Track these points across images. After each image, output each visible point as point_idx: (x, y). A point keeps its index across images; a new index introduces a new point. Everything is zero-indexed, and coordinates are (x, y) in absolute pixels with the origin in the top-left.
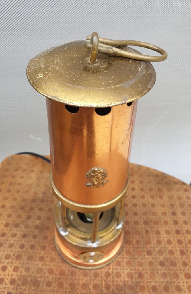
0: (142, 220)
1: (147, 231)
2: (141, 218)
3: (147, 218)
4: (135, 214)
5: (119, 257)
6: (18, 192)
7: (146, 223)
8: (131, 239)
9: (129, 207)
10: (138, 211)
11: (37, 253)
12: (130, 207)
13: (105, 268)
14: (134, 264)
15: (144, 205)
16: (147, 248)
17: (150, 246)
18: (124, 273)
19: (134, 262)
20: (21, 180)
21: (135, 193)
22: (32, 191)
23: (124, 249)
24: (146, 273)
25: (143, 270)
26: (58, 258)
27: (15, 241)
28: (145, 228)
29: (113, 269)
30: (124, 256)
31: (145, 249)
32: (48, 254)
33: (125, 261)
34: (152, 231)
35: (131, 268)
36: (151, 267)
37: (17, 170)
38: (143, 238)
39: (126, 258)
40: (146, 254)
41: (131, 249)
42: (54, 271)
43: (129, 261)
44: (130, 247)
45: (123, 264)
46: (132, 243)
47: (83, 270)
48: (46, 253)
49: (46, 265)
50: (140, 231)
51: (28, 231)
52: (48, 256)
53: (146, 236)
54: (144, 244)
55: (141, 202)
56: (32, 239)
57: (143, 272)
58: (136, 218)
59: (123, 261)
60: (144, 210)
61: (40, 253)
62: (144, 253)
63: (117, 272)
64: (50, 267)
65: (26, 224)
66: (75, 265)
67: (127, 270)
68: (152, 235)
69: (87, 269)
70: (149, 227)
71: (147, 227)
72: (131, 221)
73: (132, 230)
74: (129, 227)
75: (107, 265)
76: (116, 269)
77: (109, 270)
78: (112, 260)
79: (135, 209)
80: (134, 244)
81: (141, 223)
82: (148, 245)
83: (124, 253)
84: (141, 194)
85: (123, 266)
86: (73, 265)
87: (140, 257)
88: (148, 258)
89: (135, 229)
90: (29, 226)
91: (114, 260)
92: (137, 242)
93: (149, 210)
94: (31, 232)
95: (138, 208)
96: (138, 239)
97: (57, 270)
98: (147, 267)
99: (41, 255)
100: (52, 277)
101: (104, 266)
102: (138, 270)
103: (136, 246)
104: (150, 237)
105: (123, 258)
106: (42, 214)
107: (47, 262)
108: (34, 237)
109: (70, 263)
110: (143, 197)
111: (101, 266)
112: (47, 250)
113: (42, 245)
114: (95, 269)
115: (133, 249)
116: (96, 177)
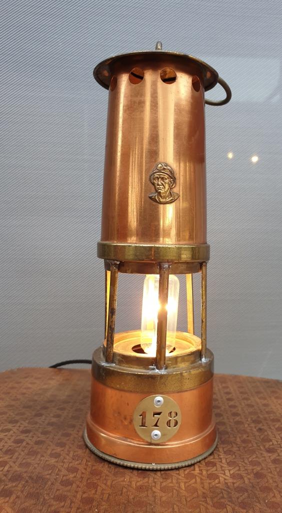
0: (249, 420)
1: (260, 430)
2: (247, 418)
3: (259, 417)
4: (236, 414)
5: (212, 457)
6: (24, 394)
7: (257, 422)
8: (232, 439)
9: (222, 409)
10: (240, 412)
11: (47, 449)
13: (184, 470)
14: (243, 463)
15: (250, 406)
16: (264, 447)
17: (271, 443)
18: (224, 474)
20: (30, 386)
21: (232, 396)
22: (48, 395)
23: (221, 450)
24: (271, 472)
25: (262, 469)
26: (90, 457)
27: (6, 435)
28: (255, 427)
29: (201, 470)
30: (222, 457)
31: (262, 448)
32: (69, 451)
33: (224, 461)
34: (270, 428)
35: (237, 468)
36: (277, 466)
37: (26, 378)
38: (255, 436)
39: (226, 459)
40: (264, 453)
41: (235, 449)
42: (78, 469)
43: (232, 462)
44: (232, 447)
45: (221, 464)
46: (234, 443)
47: (140, 471)
48: (66, 450)
49: (64, 462)
50: (248, 431)
51: (34, 427)
52: (69, 453)
53: (260, 434)
54: (258, 442)
55: (244, 403)
56: (40, 435)
57: (263, 471)
58: (237, 418)
59: (221, 462)
60: (251, 410)
61: (53, 450)
62: (261, 452)
63: (210, 474)
64: (71, 465)
65: (31, 420)
66: (123, 461)
67: (229, 471)
68: (272, 432)
69: (147, 467)
70: (263, 425)
71: (260, 426)
72: (230, 422)
73: (232, 430)
74: (226, 428)
75: (189, 466)
76: (207, 471)
77: (193, 472)
78: (198, 460)
79: (234, 410)
80: (239, 443)
81: (248, 422)
82: (267, 443)
83: (221, 454)
84: (241, 396)
85: (222, 467)
86: (118, 462)
87: (254, 457)
88: (270, 456)
89: (237, 429)
90: (36, 423)
91: (202, 460)
92: (244, 441)
93: (260, 410)
94: (39, 428)
95: (240, 409)
96: (247, 438)
97: (86, 469)
98: (271, 465)
99: (53, 452)
100: (73, 476)
101: (182, 467)
102: (253, 470)
103: (244, 445)
104: (268, 435)
105: (221, 459)
106: (63, 413)
107: (66, 459)
108: (45, 433)
109: (112, 460)
110: (247, 399)
111: (177, 465)
112: (67, 447)
113: (59, 441)
114: (164, 470)
115: (238, 449)
116: (162, 179)
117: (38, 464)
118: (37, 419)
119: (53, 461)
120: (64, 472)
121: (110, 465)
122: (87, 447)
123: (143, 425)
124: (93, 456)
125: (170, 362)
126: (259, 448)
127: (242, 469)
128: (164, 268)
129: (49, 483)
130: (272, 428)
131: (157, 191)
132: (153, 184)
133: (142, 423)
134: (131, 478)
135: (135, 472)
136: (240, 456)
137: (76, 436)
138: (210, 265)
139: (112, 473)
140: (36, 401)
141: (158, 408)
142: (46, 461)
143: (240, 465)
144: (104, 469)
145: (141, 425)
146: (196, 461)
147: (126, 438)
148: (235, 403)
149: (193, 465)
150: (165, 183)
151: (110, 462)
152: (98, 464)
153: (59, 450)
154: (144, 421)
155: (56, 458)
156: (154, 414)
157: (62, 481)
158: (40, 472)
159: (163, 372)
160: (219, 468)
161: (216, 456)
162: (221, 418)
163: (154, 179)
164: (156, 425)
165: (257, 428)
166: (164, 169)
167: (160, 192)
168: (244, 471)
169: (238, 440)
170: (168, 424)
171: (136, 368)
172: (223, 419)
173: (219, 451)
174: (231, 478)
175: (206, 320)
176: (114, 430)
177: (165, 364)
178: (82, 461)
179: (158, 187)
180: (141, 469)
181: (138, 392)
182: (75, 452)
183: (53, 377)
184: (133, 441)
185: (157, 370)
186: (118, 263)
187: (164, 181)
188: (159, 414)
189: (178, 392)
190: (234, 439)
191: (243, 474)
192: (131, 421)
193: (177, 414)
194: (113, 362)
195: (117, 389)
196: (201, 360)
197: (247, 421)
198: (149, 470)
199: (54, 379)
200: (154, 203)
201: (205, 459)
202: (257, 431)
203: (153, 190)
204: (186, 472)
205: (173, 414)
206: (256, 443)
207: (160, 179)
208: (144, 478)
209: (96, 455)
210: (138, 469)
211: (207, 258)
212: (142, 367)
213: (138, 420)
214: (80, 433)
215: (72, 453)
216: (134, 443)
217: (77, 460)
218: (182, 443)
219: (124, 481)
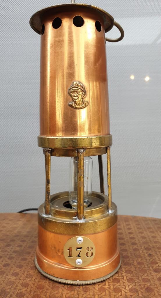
0: (143, 247)
1: (150, 255)
2: (141, 246)
3: (149, 246)
4: (134, 244)
5: (117, 275)
7: (148, 249)
8: (131, 262)
10: (137, 242)
11: (11, 270)
12: (127, 240)
13: (99, 285)
14: (138, 280)
15: (143, 238)
16: (153, 267)
17: (157, 265)
18: (125, 288)
19: (138, 279)
20: (6, 225)
21: (132, 231)
22: (16, 231)
23: (123, 269)
24: (157, 287)
25: (151, 285)
26: (37, 275)
28: (147, 253)
29: (109, 285)
30: (124, 275)
31: (151, 268)
32: (24, 271)
33: (125, 278)
34: (157, 254)
35: (134, 284)
37: (4, 220)
38: (146, 260)
39: (127, 276)
40: (152, 272)
41: (133, 269)
42: (29, 285)
43: (131, 279)
44: (131, 268)
45: (123, 281)
46: (132, 264)
47: (69, 286)
48: (23, 270)
49: (20, 280)
50: (142, 255)
51: (4, 254)
52: (24, 273)
53: (150, 258)
54: (149, 264)
55: (140, 235)
56: (7, 260)
57: (151, 287)
58: (135, 247)
59: (123, 279)
60: (144, 240)
61: (14, 270)
62: (150, 272)
63: (116, 288)
64: (25, 281)
65: (4, 249)
66: (58, 279)
67: (129, 285)
68: (158, 257)
69: (74, 283)
70: (152, 252)
71: (150, 252)
72: (130, 249)
73: (132, 255)
74: (128, 253)
75: (102, 282)
76: (114, 285)
77: (104, 286)
78: (108, 277)
79: (133, 241)
80: (135, 265)
81: (142, 250)
82: (155, 265)
83: (123, 273)
84: (138, 231)
85: (124, 283)
86: (55, 279)
87: (146, 275)
88: (156, 275)
89: (134, 254)
90: (6, 251)
91: (111, 277)
92: (139, 263)
93: (150, 240)
94: (8, 254)
95: (137, 240)
96: (141, 261)
97: (34, 284)
98: (157, 282)
99: (15, 272)
100: (25, 290)
101: (97, 283)
102: (145, 285)
103: (139, 266)
104: (155, 259)
105: (123, 276)
106: (24, 244)
107: (22, 277)
108: (11, 258)
109: (51, 278)
110: (141, 233)
111: (93, 281)
112: (24, 268)
113: (19, 264)
114: (85, 285)
115: (134, 269)
116: (77, 92)
117: (4, 281)
118: (7, 249)
119: (13, 278)
120: (20, 287)
121: (50, 281)
122: (36, 268)
123: (70, 256)
124: (39, 275)
125: (87, 214)
126: (149, 269)
127: (137, 284)
128: (80, 152)
129: (9, 295)
130: (158, 254)
131: (73, 101)
132: (71, 96)
133: (70, 254)
134: (63, 291)
135: (66, 286)
136: (136, 274)
137: (30, 260)
138: (112, 148)
139: (51, 287)
140: (8, 236)
141: (79, 244)
142: (9, 278)
143: (136, 282)
144: (46, 284)
145: (69, 256)
146: (106, 278)
147: (60, 263)
148: (134, 235)
149: (104, 281)
150: (79, 95)
151: (50, 279)
152: (42, 280)
153: (18, 270)
154: (71, 253)
155: (15, 276)
156: (77, 249)
157: (17, 294)
158: (4, 287)
159: (82, 221)
160: (122, 284)
161: (120, 275)
162: (125, 246)
163: (71, 92)
164: (79, 256)
165: (148, 254)
166: (78, 85)
167: (75, 101)
168: (138, 286)
169: (135, 262)
170: (87, 254)
171: (65, 219)
172: (126, 247)
173: (122, 270)
174: (129, 291)
175: (111, 185)
176: (52, 258)
177: (83, 216)
178: (32, 278)
179: (74, 97)
180: (70, 284)
181: (66, 235)
182: (28, 271)
183: (21, 219)
184: (64, 266)
185: (78, 220)
186: (50, 149)
187: (78, 94)
188: (80, 248)
189: (93, 234)
190: (132, 261)
191: (138, 288)
192: (62, 253)
193: (92, 248)
194: (50, 214)
195: (53, 232)
196: (108, 212)
197: (141, 248)
198: (75, 285)
199: (20, 221)
200: (72, 109)
201: (113, 276)
202: (148, 255)
203: (71, 100)
204: (100, 286)
205: (90, 249)
206: (147, 265)
207: (75, 92)
208: (71, 291)
209: (42, 274)
210: (68, 284)
211: (110, 144)
212: (68, 218)
213: (67, 252)
214: (33, 259)
215: (26, 272)
216: (65, 267)
217: (29, 278)
218: (97, 267)
219: (58, 293)
